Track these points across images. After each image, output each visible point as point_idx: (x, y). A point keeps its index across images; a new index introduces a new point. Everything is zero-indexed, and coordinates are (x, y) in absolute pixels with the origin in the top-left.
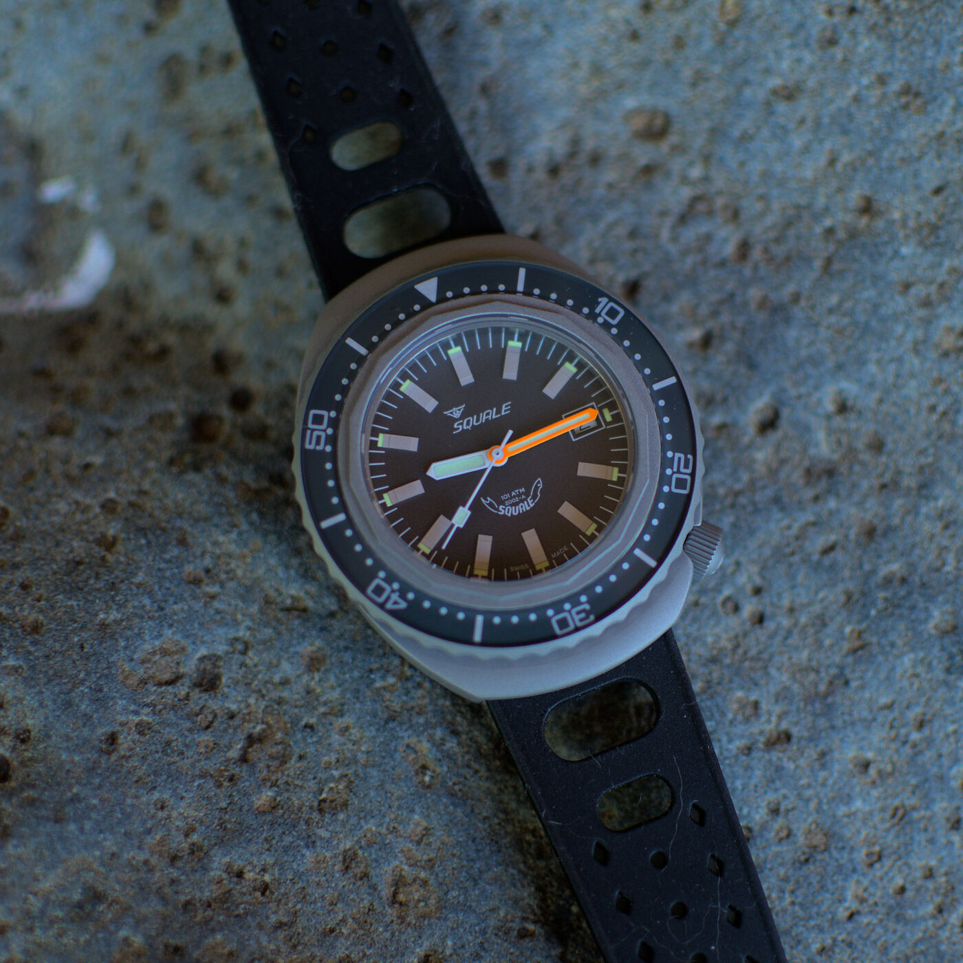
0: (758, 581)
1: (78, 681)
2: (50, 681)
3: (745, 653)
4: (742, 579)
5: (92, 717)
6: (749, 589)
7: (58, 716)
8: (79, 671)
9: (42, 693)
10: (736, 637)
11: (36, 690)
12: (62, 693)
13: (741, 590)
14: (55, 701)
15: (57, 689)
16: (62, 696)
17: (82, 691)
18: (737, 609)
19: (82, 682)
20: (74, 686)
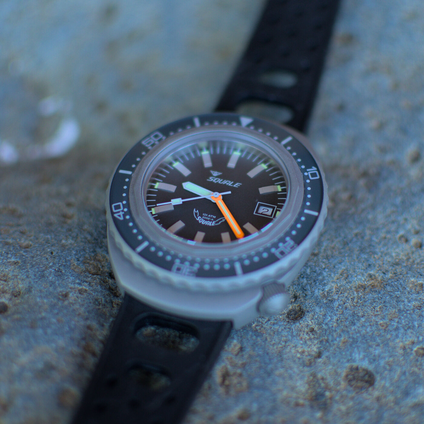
0: (417, 227)
1: (48, 267)
2: (33, 266)
3: (414, 262)
4: (409, 226)
5: (55, 282)
6: (413, 231)
7: (37, 282)
8: (50, 263)
9: (29, 271)
10: (408, 254)
11: (26, 270)
12: (39, 271)
13: (409, 231)
14: (35, 275)
15: (37, 270)
16: (39, 273)
17: (50, 271)
18: (407, 241)
19: (51, 267)
20: (46, 268)
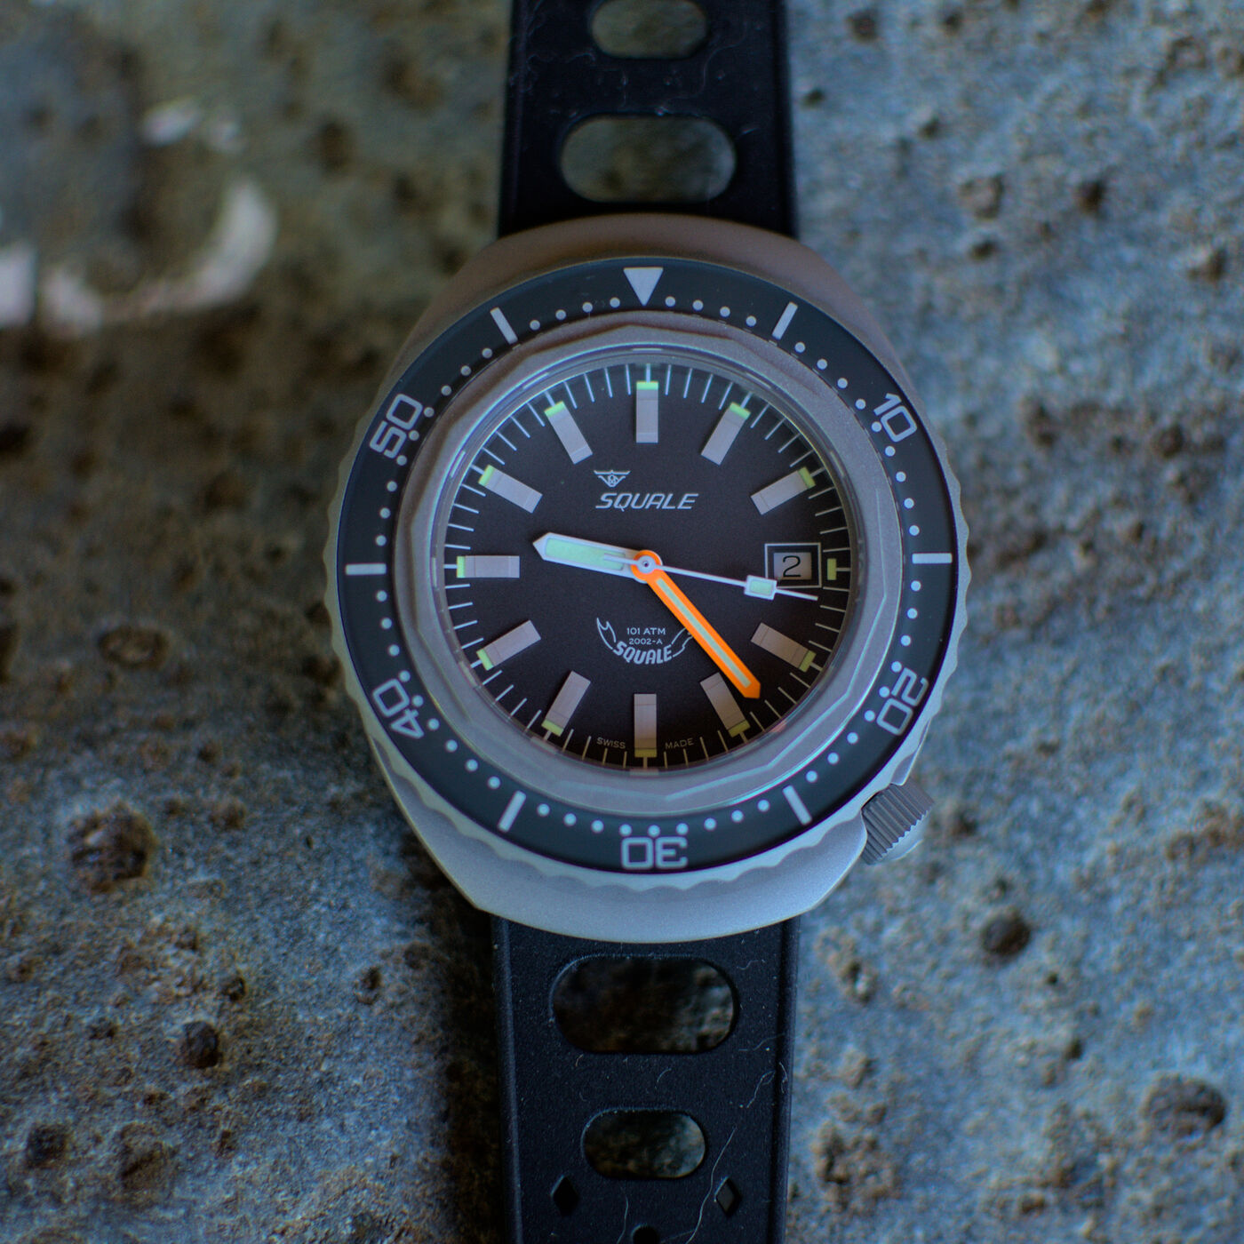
1: (309, 897)
2: (264, 901)
5: (336, 950)
7: (284, 954)
8: (309, 881)
9: (256, 920)
11: (246, 916)
12: (286, 918)
14: (277, 933)
15: (278, 913)
16: (287, 923)
17: (316, 912)
19: (316, 898)
20: (305, 905)
